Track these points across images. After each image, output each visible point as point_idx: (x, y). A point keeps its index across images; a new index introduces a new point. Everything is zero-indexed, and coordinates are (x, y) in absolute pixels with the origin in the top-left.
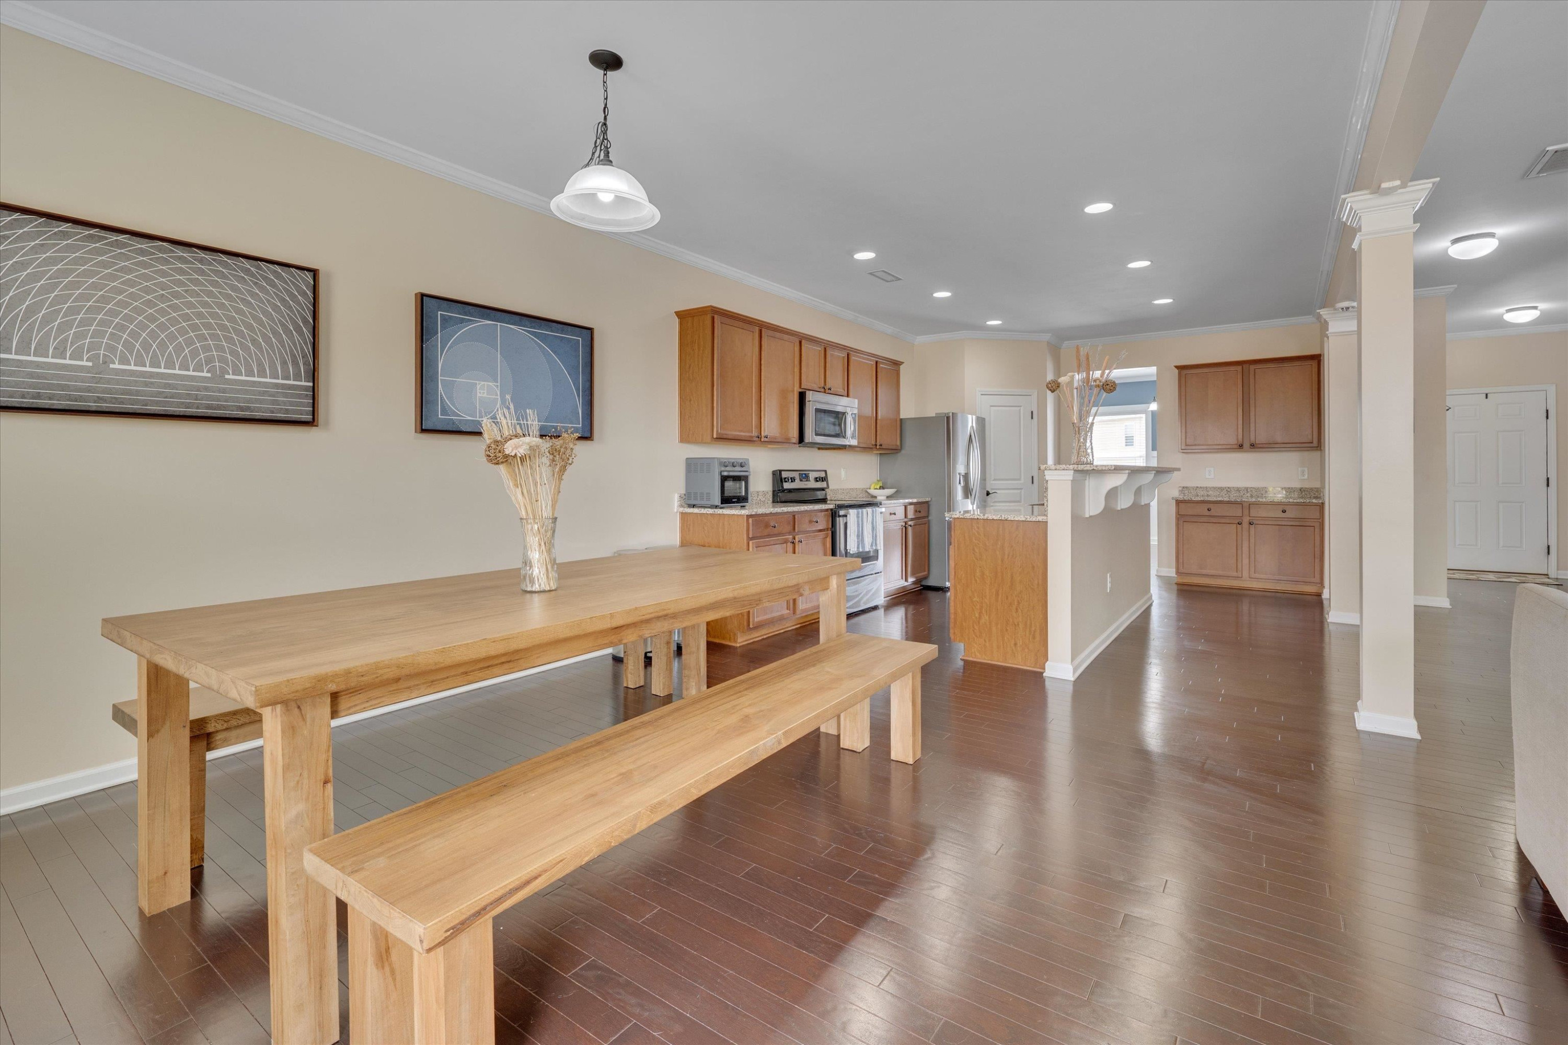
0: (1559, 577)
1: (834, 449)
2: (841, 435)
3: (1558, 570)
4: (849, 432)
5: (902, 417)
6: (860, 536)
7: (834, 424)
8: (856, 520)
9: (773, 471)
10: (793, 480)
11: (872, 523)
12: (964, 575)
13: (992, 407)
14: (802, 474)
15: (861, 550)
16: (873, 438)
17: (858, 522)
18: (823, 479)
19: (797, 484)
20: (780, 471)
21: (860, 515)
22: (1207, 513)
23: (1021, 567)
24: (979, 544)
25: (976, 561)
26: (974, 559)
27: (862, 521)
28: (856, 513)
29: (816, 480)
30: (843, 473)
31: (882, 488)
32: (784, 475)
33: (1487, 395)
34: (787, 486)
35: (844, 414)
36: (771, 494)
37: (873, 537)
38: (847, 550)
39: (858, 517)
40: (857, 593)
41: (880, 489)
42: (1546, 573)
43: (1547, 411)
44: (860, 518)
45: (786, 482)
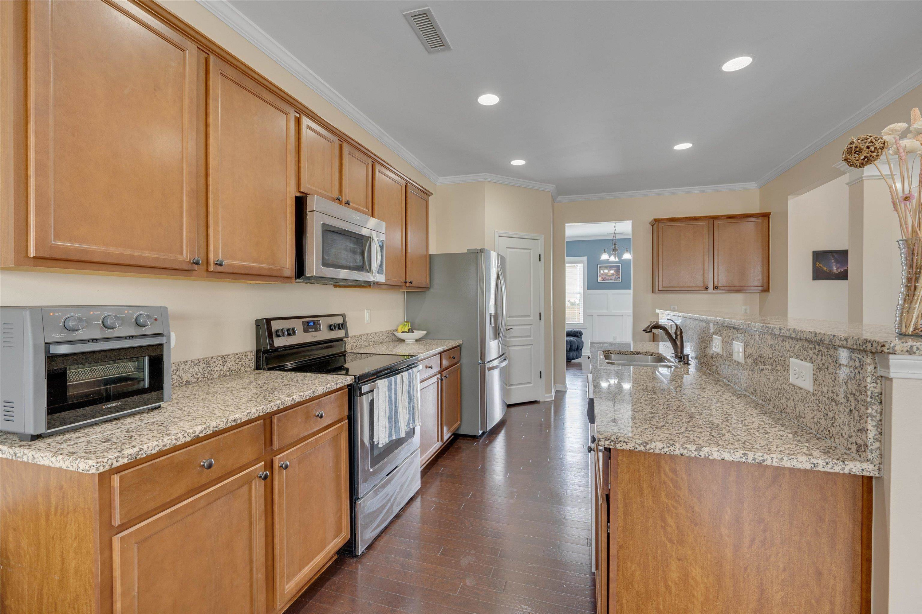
1: (355, 286)
2: (363, 267)
4: (375, 266)
5: (431, 252)
6: (393, 418)
7: (354, 252)
8: (387, 395)
9: (257, 321)
10: (291, 332)
11: (409, 392)
12: (638, 573)
13: (506, 248)
14: (308, 322)
15: (394, 437)
16: (403, 275)
17: (390, 397)
18: (340, 327)
19: (301, 337)
20: (269, 321)
21: (393, 387)
23: (784, 570)
24: (676, 508)
25: (669, 545)
26: (664, 539)
27: (396, 394)
28: (387, 384)
29: (331, 328)
30: (366, 314)
31: (411, 331)
32: (275, 326)
34: (279, 342)
35: (368, 238)
36: (252, 356)
37: (409, 411)
38: (373, 442)
39: (390, 389)
40: (389, 497)
41: (409, 332)
44: (393, 391)
45: (278, 336)
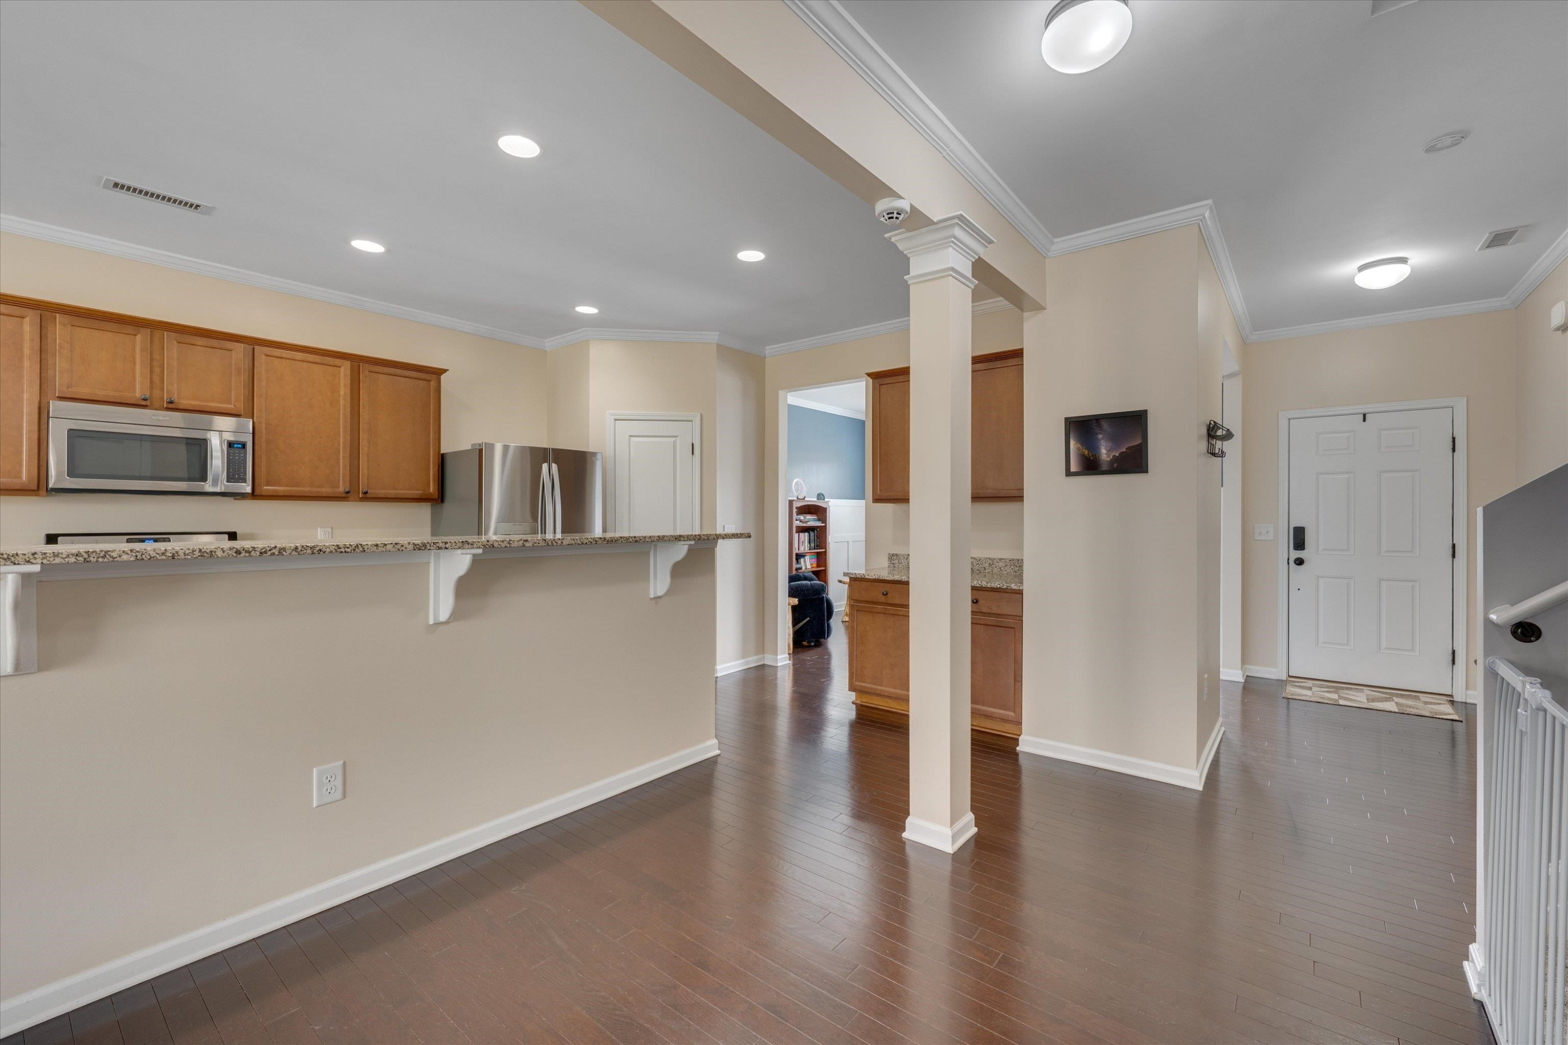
0: (1469, 701)
3: (1467, 689)
13: (632, 438)
22: (882, 599)
33: (1364, 415)
42: (1450, 694)
43: (1454, 439)
